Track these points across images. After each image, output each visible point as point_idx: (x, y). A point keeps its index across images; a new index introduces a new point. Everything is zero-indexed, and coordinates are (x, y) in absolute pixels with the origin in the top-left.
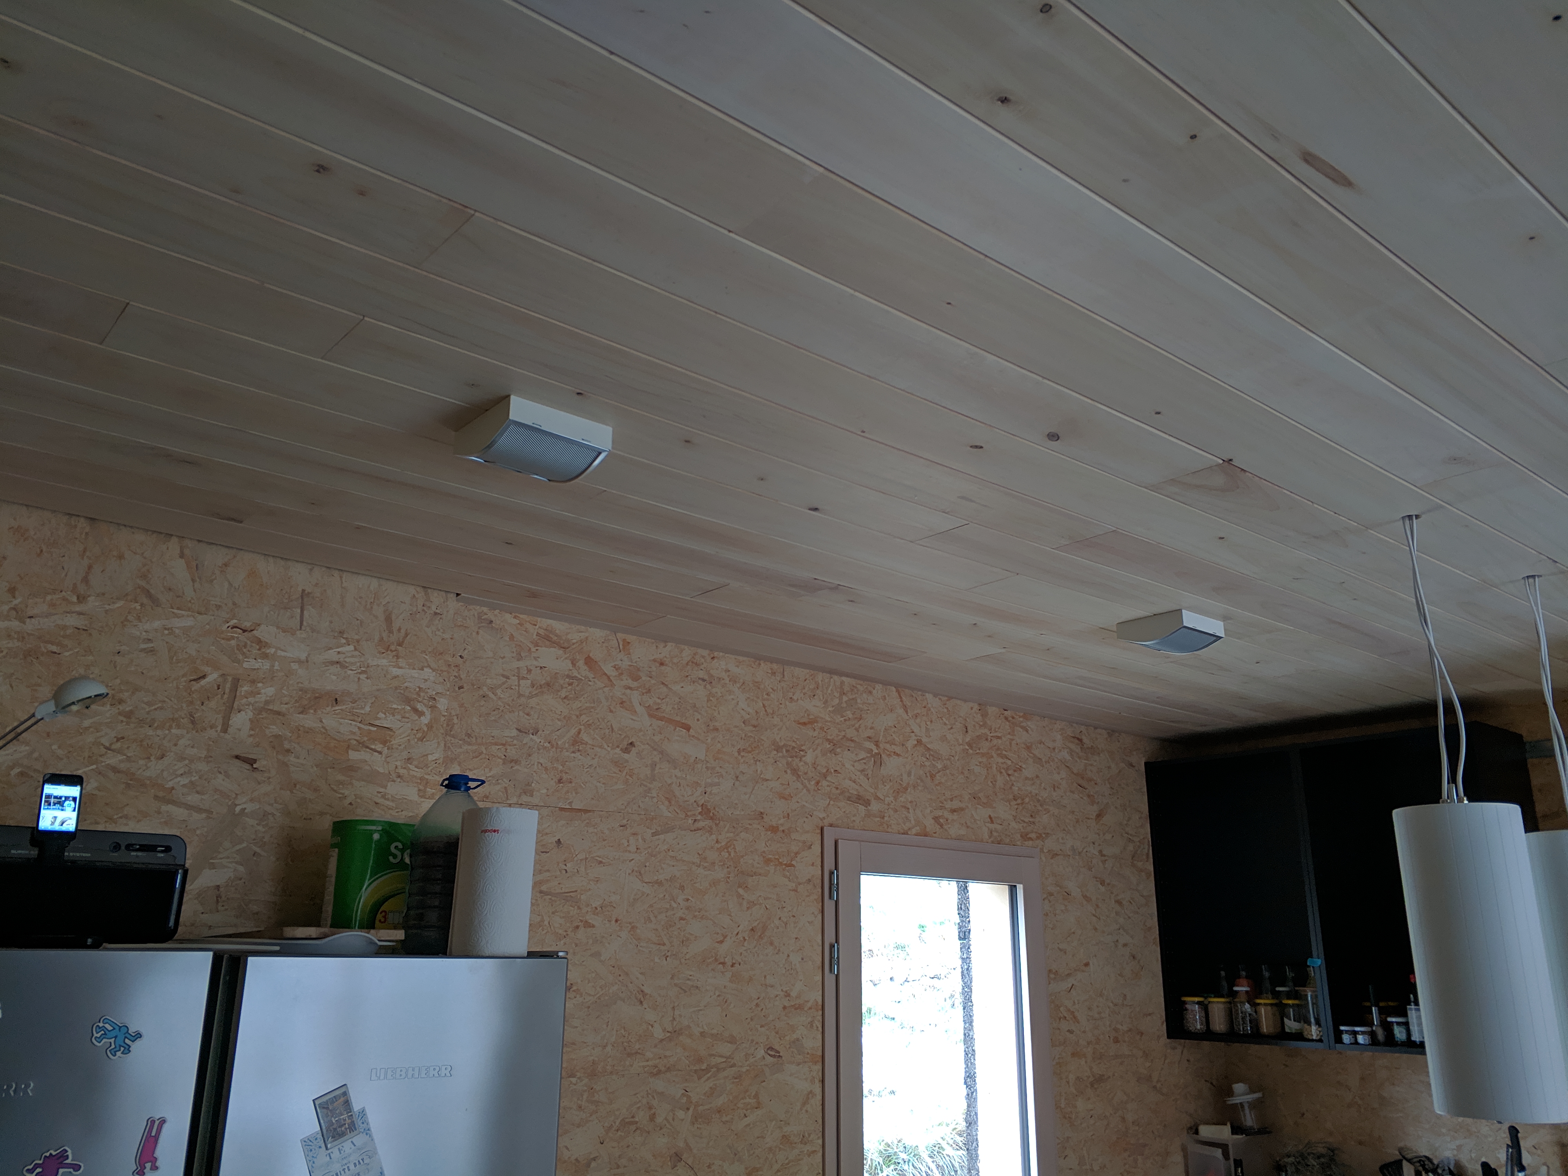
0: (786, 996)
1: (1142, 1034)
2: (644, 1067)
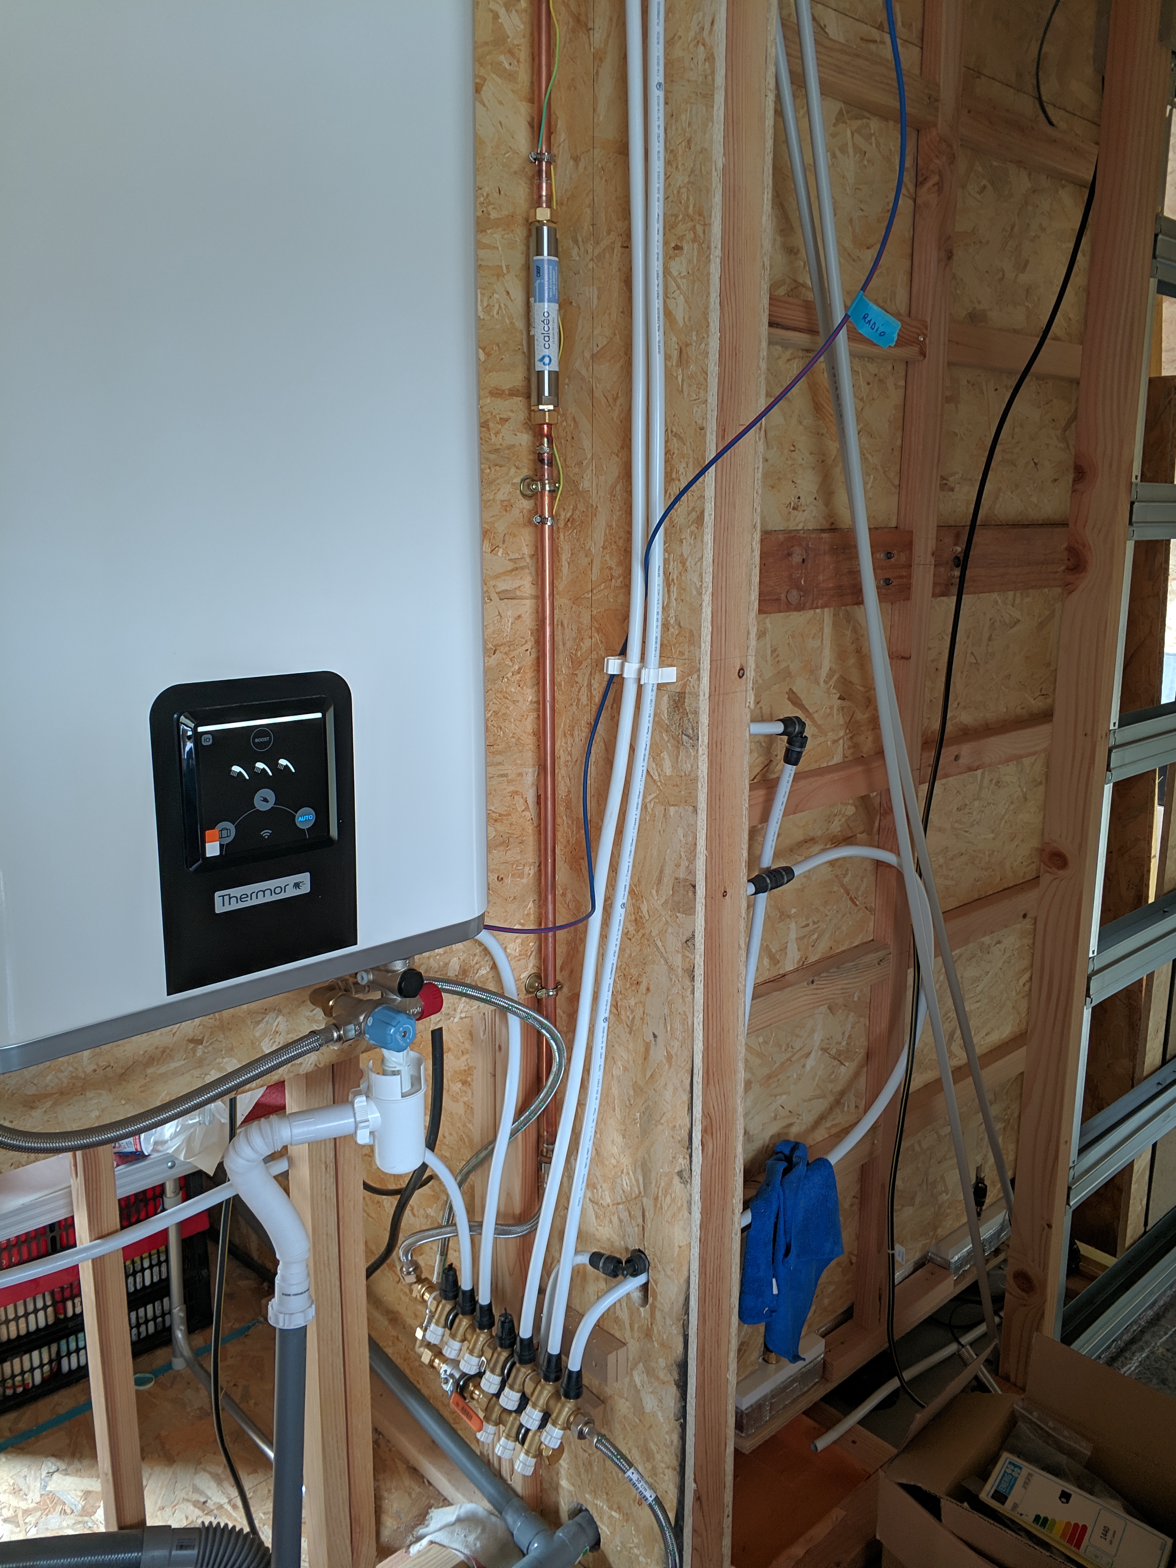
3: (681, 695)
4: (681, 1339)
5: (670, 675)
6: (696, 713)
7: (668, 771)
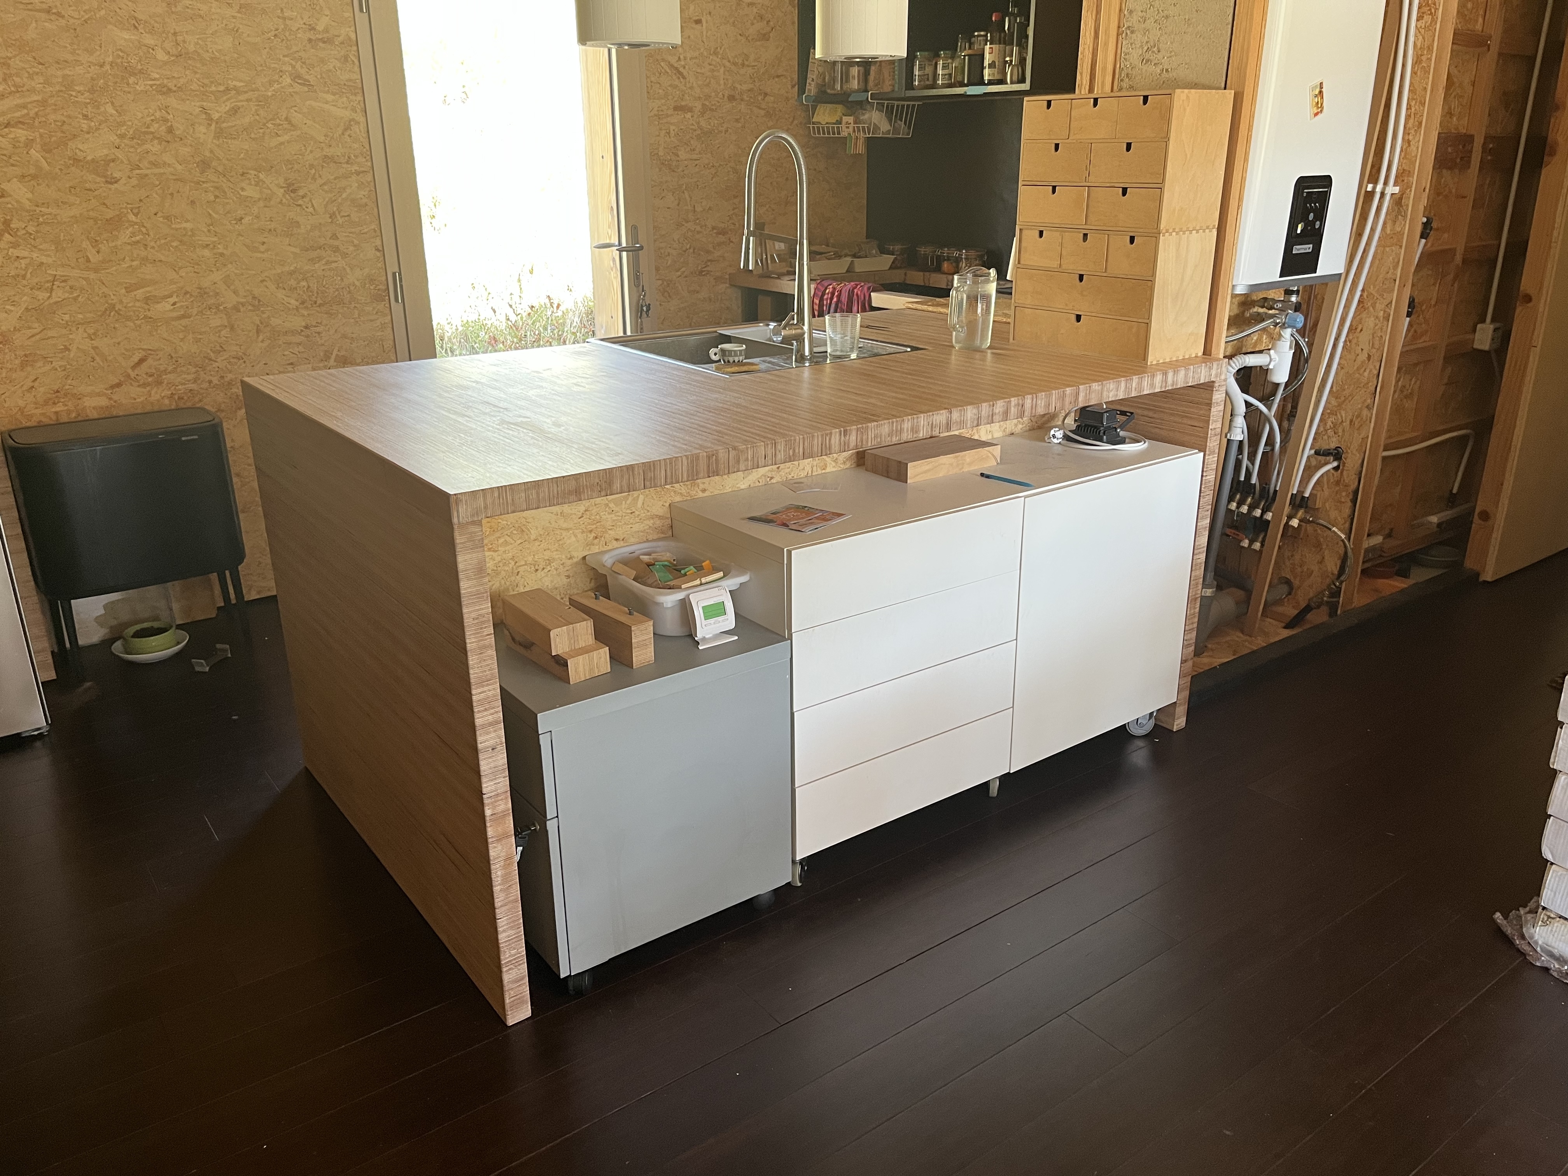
0: (310, 30)
1: (766, 94)
2: (151, 86)
3: (1401, 199)
4: (1357, 480)
5: (1396, 190)
6: (1407, 206)
7: (1388, 232)
